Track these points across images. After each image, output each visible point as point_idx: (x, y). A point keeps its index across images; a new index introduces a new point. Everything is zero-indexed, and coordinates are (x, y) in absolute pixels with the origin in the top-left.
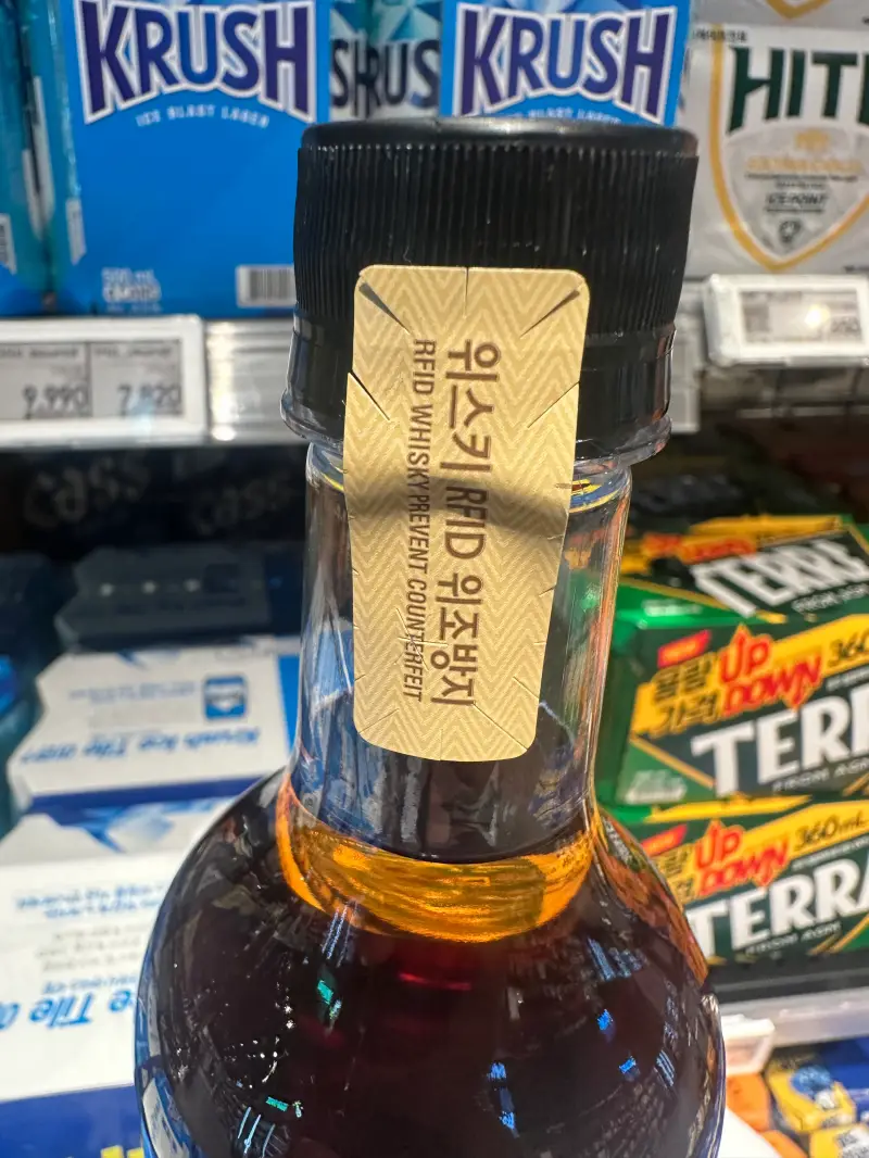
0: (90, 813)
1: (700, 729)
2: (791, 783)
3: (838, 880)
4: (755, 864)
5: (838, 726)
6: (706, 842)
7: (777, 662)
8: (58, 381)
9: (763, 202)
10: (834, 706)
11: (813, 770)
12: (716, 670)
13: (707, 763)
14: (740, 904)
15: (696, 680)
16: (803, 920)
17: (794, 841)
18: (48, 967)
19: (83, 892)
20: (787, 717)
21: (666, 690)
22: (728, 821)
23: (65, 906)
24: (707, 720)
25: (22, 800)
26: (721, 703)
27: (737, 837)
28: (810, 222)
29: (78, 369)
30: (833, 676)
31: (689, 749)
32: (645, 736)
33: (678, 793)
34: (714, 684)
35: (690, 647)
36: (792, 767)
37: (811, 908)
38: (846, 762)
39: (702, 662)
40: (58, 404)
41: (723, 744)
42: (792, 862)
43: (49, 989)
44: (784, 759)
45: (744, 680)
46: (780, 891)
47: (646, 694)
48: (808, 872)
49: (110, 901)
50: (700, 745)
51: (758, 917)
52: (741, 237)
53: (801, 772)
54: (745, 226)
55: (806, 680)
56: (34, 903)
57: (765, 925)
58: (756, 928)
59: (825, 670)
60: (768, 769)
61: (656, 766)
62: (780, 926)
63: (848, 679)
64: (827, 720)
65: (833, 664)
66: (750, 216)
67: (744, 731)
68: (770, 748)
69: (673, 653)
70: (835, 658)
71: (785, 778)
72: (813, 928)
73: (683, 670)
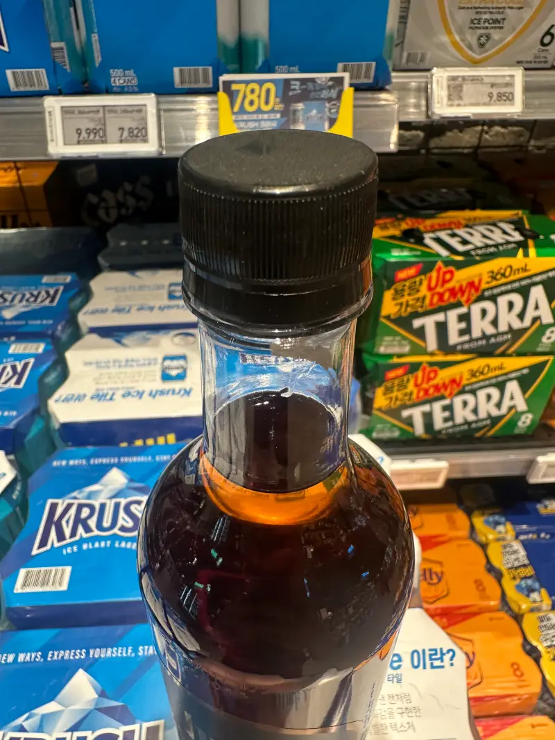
0: (115, 333)
1: (417, 315)
2: (466, 346)
3: (489, 397)
4: (445, 386)
5: (490, 316)
6: (420, 374)
7: (457, 282)
8: (91, 126)
9: (468, 24)
10: (488, 305)
11: (477, 340)
12: (425, 283)
13: (421, 333)
14: (437, 406)
15: (414, 289)
16: (471, 417)
17: (466, 375)
18: (97, 383)
19: (111, 361)
20: (463, 310)
21: (399, 293)
22: (431, 364)
23: (103, 364)
24: (420, 310)
25: (84, 329)
26: (427, 301)
27: (436, 372)
28: (496, 35)
29: (100, 119)
30: (488, 289)
31: (411, 325)
32: (388, 317)
33: (407, 349)
34: (424, 290)
35: (412, 271)
36: (466, 338)
37: (475, 411)
38: (495, 336)
39: (418, 279)
40: (92, 136)
41: (429, 323)
42: (464, 387)
43: (98, 390)
44: (462, 332)
45: (439, 290)
46: (458, 401)
47: (388, 295)
48: (473, 392)
49: (123, 363)
50: (417, 323)
51: (447, 414)
52: (455, 44)
53: (471, 340)
54: (457, 38)
55: (473, 291)
56: (90, 363)
57: (451, 418)
58: (446, 420)
59: (484, 286)
60: (454, 338)
61: (395, 334)
62: (459, 419)
63: (496, 291)
64: (484, 312)
65: (488, 283)
66: (461, 32)
67: (440, 317)
68: (454, 327)
69: (402, 275)
70: (490, 280)
71: (462, 343)
72: (476, 422)
73: (407, 283)
